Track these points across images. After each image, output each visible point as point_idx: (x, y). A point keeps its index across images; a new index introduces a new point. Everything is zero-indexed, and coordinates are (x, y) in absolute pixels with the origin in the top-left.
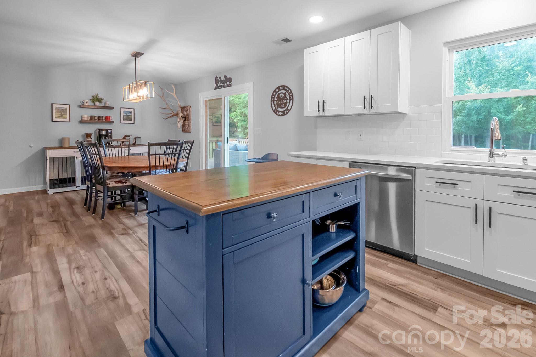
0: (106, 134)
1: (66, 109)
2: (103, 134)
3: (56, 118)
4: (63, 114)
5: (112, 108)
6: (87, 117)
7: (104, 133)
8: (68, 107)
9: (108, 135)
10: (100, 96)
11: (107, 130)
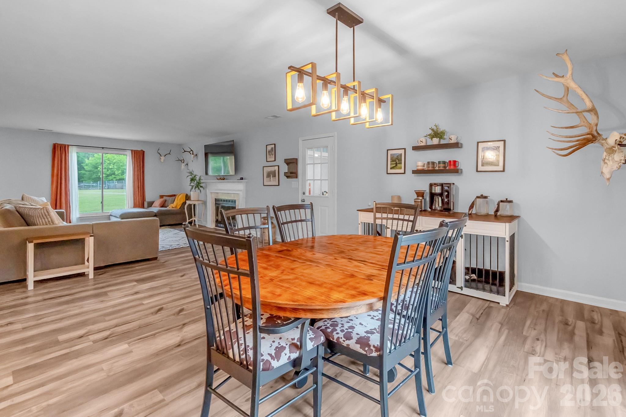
0: (441, 192)
1: (401, 155)
2: (437, 192)
3: (391, 168)
4: (398, 162)
5: (457, 145)
6: (422, 164)
7: (438, 190)
8: (402, 152)
9: (444, 194)
10: (442, 128)
11: (442, 185)
